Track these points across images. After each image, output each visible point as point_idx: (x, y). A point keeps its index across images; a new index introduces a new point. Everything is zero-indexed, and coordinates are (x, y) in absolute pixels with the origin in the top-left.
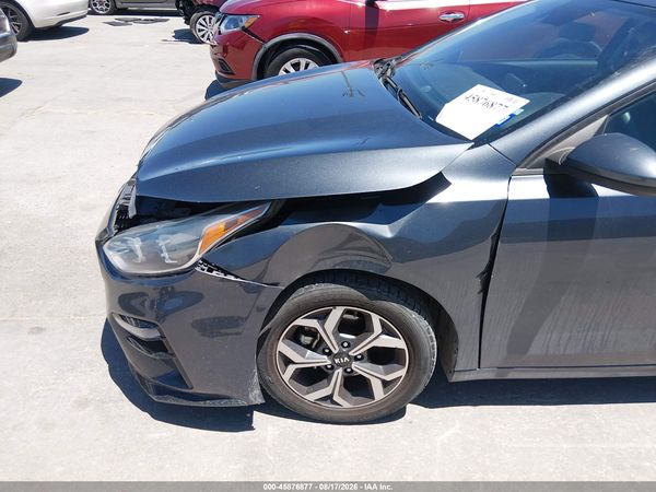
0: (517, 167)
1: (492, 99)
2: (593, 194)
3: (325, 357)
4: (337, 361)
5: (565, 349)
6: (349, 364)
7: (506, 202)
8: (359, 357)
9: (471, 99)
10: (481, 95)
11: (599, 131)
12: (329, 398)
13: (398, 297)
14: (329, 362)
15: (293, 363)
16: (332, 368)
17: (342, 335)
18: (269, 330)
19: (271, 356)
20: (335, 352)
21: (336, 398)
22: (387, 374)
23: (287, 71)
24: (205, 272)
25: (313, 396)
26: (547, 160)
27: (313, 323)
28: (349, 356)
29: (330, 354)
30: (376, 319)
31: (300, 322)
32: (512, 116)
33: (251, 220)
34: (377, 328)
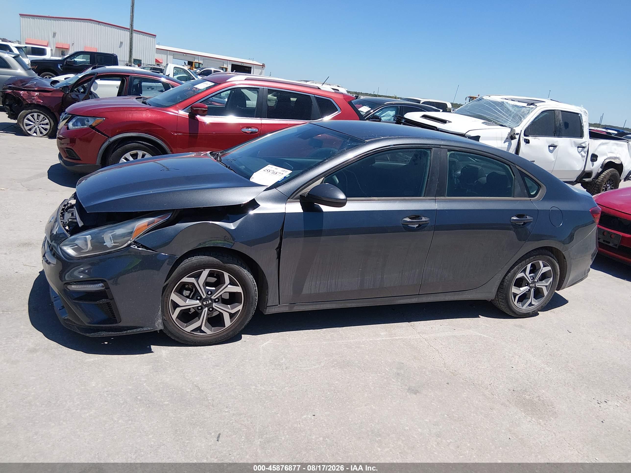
0: (288, 199)
1: (276, 171)
2: (320, 210)
3: (198, 301)
4: (205, 303)
5: (319, 290)
6: (211, 304)
7: (285, 214)
8: (217, 300)
9: (266, 171)
10: (271, 169)
11: (322, 182)
12: (199, 329)
13: (237, 262)
14: (200, 304)
15: (179, 306)
16: (202, 309)
17: (207, 288)
18: (167, 284)
19: (166, 303)
20: (204, 297)
21: (203, 328)
22: (232, 309)
23: (126, 159)
24: (136, 248)
25: (189, 328)
26: (300, 195)
27: (192, 280)
28: (211, 299)
29: (201, 299)
30: (226, 276)
31: (185, 279)
32: (285, 177)
33: (162, 221)
34: (227, 281)
